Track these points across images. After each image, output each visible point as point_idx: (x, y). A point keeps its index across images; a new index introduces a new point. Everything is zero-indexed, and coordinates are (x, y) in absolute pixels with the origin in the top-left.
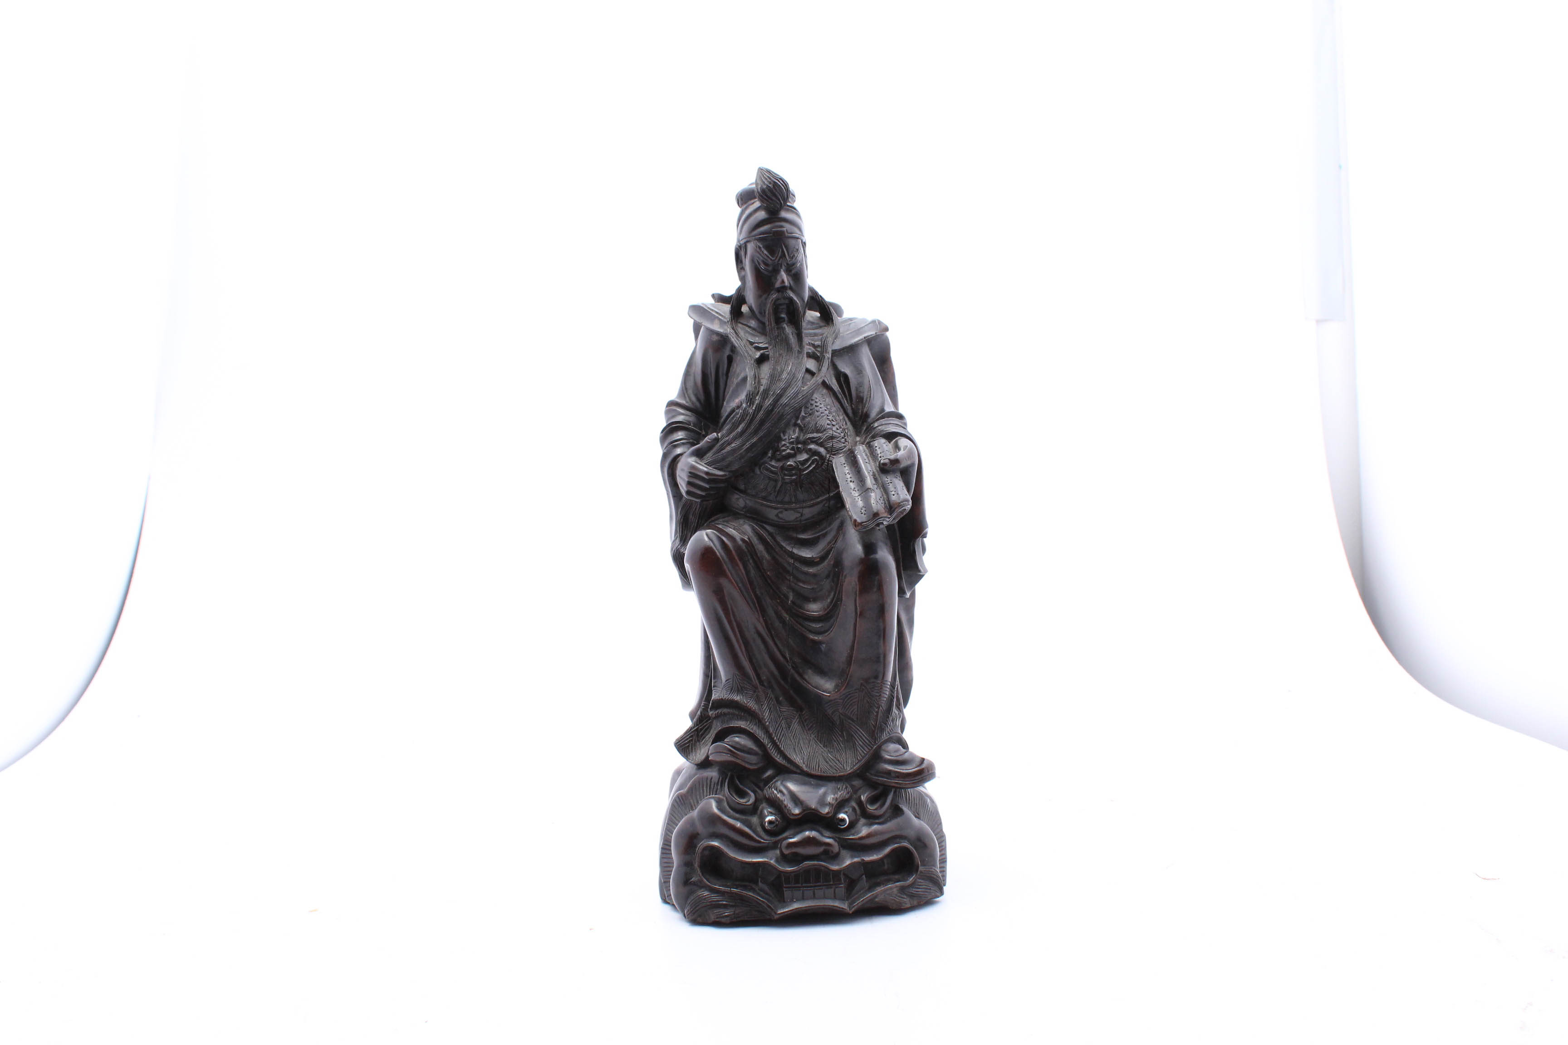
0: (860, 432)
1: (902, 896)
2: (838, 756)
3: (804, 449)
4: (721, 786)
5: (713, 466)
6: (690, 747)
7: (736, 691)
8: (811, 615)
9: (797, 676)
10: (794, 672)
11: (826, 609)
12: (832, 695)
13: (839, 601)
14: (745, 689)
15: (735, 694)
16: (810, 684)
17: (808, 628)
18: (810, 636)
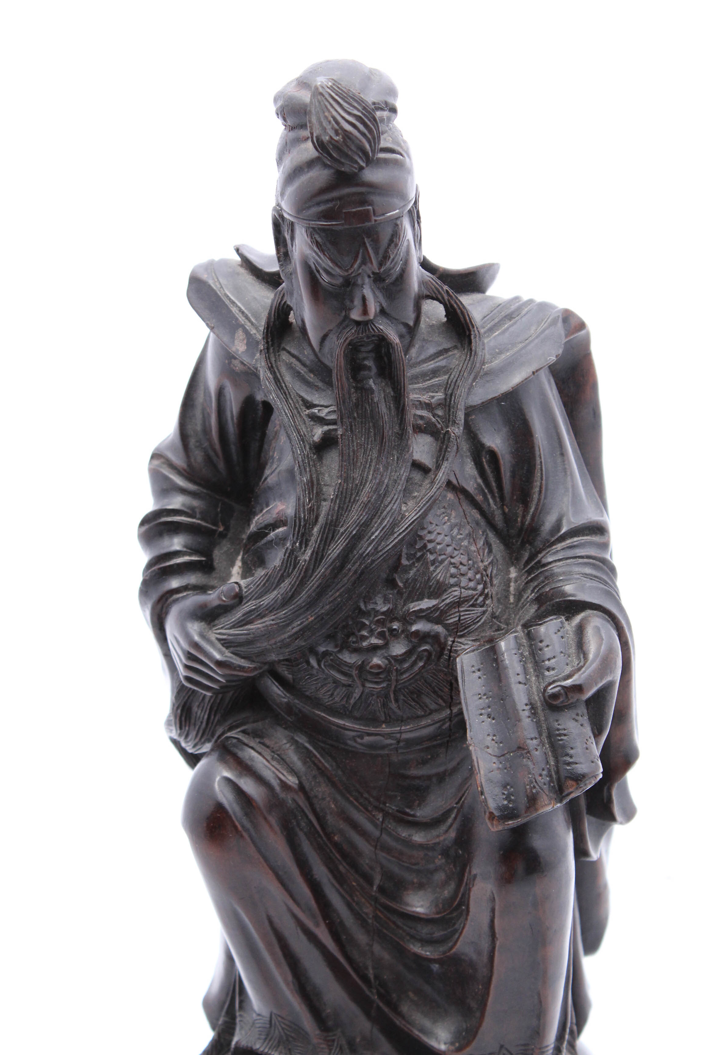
0: (518, 559)
3: (403, 631)
5: (232, 649)
7: (275, 1040)
8: (414, 912)
9: (386, 1010)
10: (381, 1005)
11: (441, 906)
12: (449, 1050)
13: (464, 905)
14: (291, 1039)
15: (274, 1045)
16: (410, 1024)
17: (408, 934)
18: (412, 946)
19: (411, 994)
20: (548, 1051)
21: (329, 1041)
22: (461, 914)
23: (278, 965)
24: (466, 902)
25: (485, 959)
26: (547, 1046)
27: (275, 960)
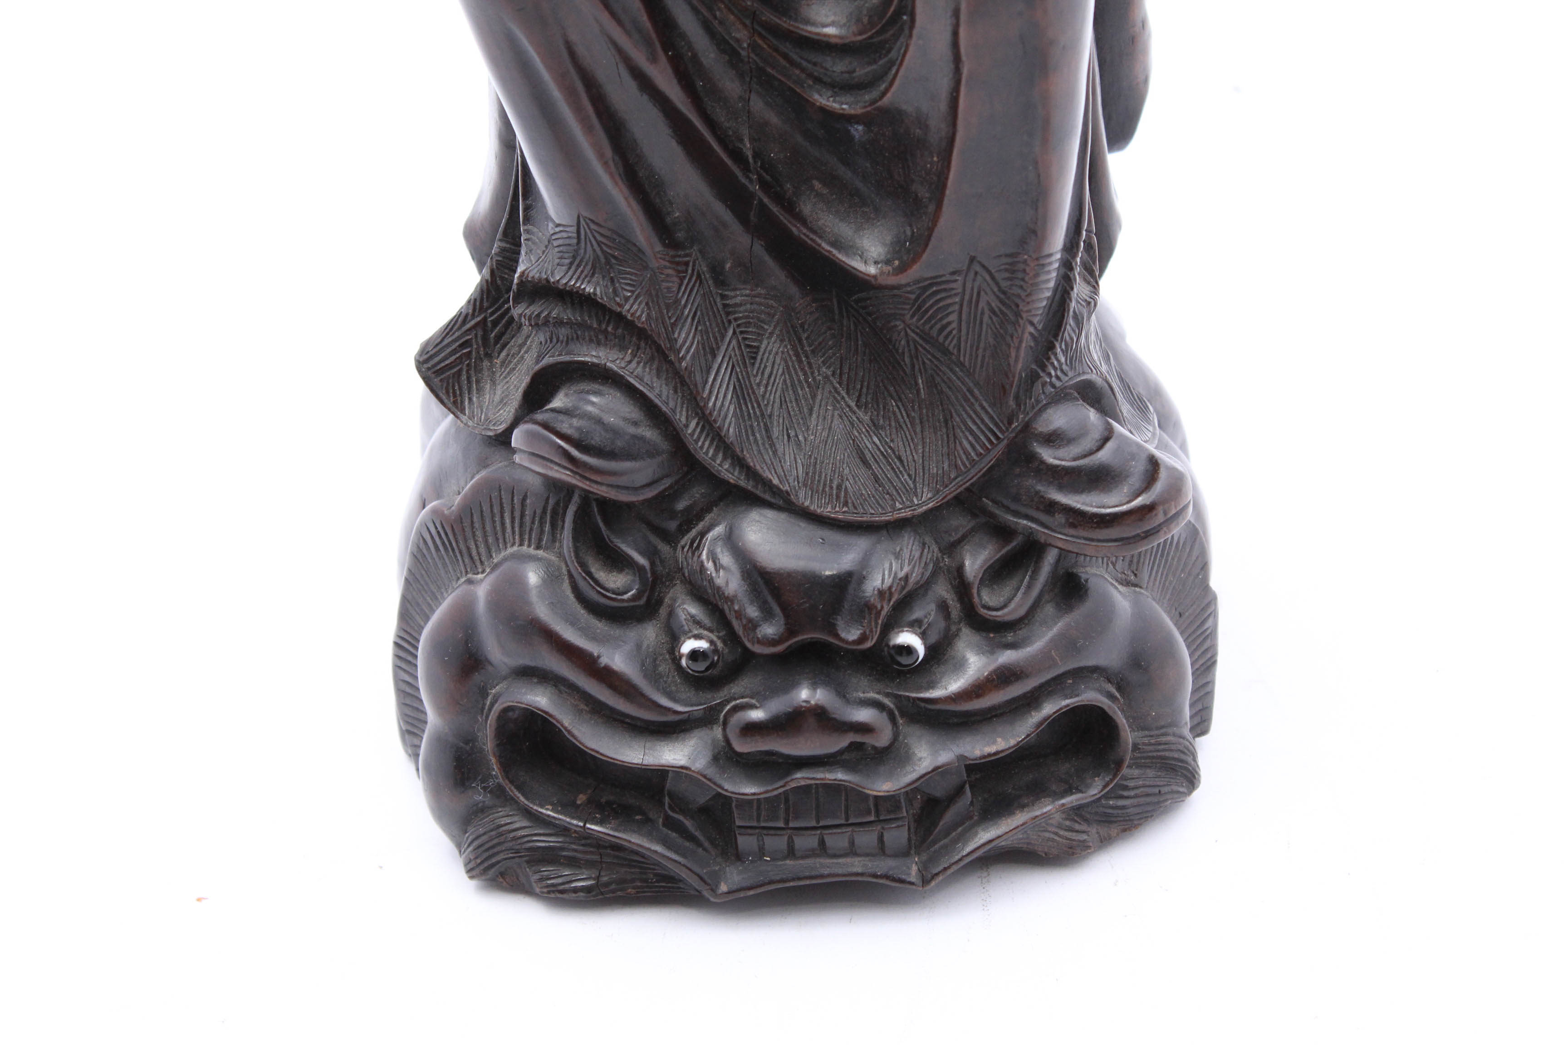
1: (1077, 827)
2: (898, 445)
4: (553, 526)
6: (464, 377)
7: (587, 264)
8: (818, 34)
9: (775, 209)
10: (766, 200)
11: (865, 20)
12: (882, 273)
13: (905, 14)
14: (613, 261)
15: (585, 273)
16: (815, 232)
17: (810, 75)
18: (816, 96)
19: (817, 185)
20: (1050, 264)
21: (678, 263)
22: (901, 29)
23: (588, 129)
24: (910, 8)
25: (943, 106)
26: (1050, 255)
27: (584, 120)
